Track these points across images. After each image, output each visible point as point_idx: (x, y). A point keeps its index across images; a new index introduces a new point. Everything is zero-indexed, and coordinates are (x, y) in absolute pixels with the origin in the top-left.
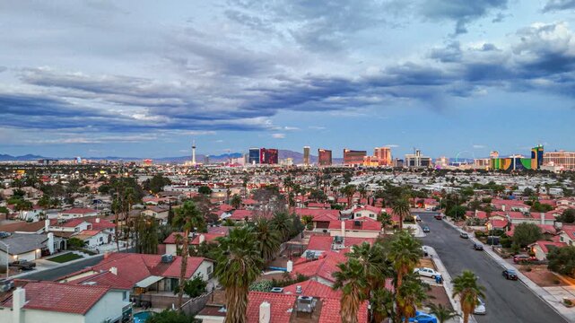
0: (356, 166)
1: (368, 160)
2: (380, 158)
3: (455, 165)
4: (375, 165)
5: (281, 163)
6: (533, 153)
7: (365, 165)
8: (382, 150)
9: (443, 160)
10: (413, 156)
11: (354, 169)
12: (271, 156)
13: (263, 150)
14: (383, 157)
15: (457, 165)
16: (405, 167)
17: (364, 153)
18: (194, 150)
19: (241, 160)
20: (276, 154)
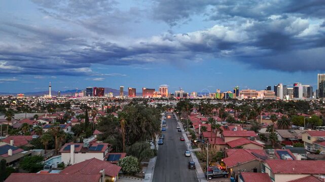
0: (149, 97)
1: (156, 94)
2: (162, 93)
3: (200, 96)
4: (160, 96)
5: (106, 96)
6: (234, 90)
7: (154, 96)
8: (163, 88)
9: (194, 94)
10: (179, 92)
11: (148, 99)
12: (101, 92)
13: (95, 88)
14: (163, 92)
15: (201, 96)
16: (175, 97)
17: (154, 90)
18: (50, 88)
19: (81, 94)
20: (103, 90)
